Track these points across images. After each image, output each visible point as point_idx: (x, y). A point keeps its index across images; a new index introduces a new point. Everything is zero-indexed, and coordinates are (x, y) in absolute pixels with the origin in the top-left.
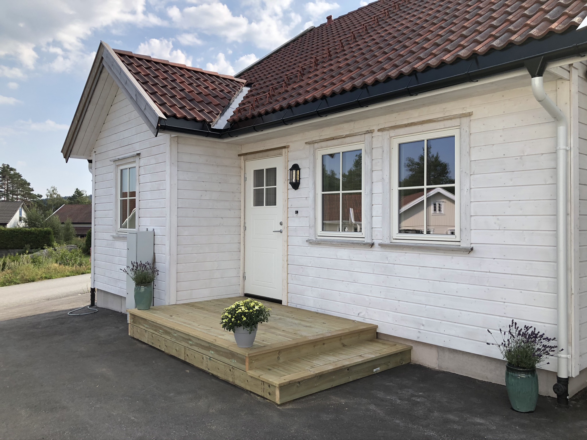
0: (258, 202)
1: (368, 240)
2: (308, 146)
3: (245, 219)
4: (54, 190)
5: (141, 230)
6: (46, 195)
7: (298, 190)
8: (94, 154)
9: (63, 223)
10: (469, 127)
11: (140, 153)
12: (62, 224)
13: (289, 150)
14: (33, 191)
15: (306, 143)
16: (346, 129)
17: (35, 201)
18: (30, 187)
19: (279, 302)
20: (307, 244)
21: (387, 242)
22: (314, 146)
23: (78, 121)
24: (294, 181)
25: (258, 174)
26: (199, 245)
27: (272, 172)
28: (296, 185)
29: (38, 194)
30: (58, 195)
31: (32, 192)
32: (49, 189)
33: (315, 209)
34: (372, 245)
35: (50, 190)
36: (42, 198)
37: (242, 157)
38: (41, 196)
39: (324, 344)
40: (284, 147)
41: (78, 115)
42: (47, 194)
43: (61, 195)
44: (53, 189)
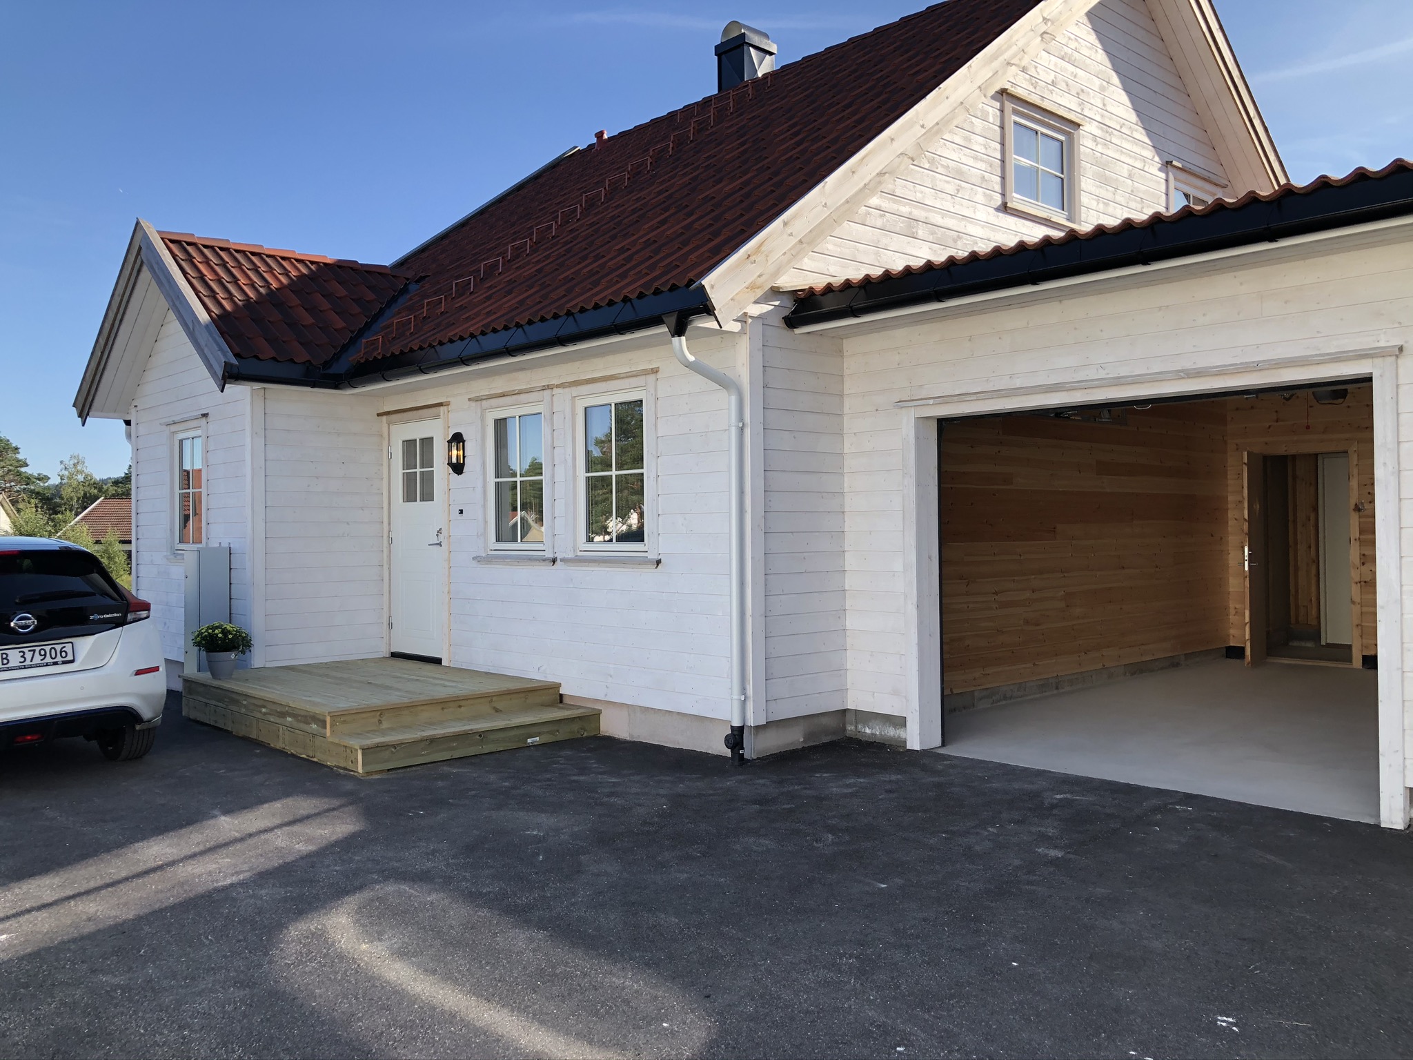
0: (410, 497)
1: (549, 555)
2: (473, 404)
3: (389, 524)
4: (78, 463)
5: (210, 545)
6: (59, 475)
7: (463, 474)
8: (133, 410)
9: (98, 542)
10: (656, 390)
11: (208, 414)
12: (95, 543)
13: (450, 408)
14: (27, 465)
15: (470, 399)
16: (521, 380)
17: (32, 492)
18: (20, 457)
19: (438, 661)
20: (474, 563)
21: (571, 555)
22: (481, 405)
23: (102, 353)
24: (454, 460)
25: (409, 445)
26: (306, 569)
27: (428, 442)
28: (458, 468)
29: (39, 474)
30: (87, 476)
31: (23, 470)
32: (66, 461)
33: (484, 506)
34: (554, 561)
35: (67, 463)
36: (50, 482)
37: (384, 418)
38: (47, 478)
39: (460, 707)
40: (441, 405)
41: (102, 342)
42: (61, 474)
43: (94, 476)
44: (76, 461)
